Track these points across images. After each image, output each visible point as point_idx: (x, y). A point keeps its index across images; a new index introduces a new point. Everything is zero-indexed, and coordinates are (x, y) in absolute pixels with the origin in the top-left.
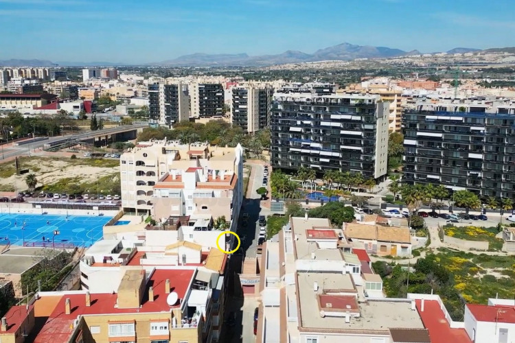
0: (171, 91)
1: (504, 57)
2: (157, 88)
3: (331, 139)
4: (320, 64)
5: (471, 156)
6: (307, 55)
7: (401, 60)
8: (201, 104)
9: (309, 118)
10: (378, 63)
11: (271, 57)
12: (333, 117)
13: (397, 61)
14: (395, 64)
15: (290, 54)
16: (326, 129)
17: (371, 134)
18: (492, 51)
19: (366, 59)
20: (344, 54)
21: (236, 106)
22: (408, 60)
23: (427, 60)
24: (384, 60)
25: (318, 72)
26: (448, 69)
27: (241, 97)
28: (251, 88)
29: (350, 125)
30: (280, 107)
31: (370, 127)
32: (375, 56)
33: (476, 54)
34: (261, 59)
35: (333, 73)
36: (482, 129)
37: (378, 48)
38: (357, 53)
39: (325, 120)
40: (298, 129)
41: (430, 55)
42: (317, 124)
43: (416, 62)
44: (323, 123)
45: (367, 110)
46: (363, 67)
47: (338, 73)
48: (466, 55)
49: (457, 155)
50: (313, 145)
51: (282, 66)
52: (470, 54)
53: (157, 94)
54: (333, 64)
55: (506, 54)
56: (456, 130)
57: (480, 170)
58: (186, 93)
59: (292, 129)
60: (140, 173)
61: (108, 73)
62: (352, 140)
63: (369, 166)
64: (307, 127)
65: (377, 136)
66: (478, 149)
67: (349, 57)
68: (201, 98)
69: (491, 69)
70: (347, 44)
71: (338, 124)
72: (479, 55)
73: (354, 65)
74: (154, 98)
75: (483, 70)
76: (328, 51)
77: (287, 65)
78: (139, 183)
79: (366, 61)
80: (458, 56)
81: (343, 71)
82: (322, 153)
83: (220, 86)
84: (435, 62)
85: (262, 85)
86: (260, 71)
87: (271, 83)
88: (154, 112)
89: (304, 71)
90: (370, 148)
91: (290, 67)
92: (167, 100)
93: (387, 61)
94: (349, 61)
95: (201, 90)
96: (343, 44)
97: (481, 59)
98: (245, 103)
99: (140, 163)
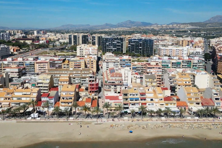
0: (75, 37)
1: (187, 26)
2: (71, 36)
3: (115, 46)
4: (118, 29)
5: (140, 47)
6: (114, 25)
7: (149, 27)
8: (82, 41)
9: (110, 41)
10: (140, 29)
11: (99, 26)
12: (115, 41)
13: (148, 28)
14: (147, 29)
15: (107, 25)
16: (114, 44)
17: (122, 44)
18: (183, 24)
19: (136, 27)
20: (128, 25)
21: (92, 41)
22: (152, 27)
23: (159, 27)
24: (143, 27)
25: (117, 32)
26: (165, 31)
27: (94, 38)
28: (96, 36)
29: (118, 42)
30: (104, 39)
31: (122, 43)
32: (140, 26)
33: (177, 25)
34: (95, 26)
35: (123, 32)
36: (141, 42)
37: (142, 22)
38: (133, 25)
39: (114, 42)
40: (108, 44)
41: (160, 26)
42: (112, 43)
43: (155, 28)
44: (113, 42)
45: (122, 40)
46: (134, 30)
47: (124, 32)
48: (174, 25)
49: (137, 48)
50: (111, 47)
51: (104, 30)
52: (175, 25)
53: (71, 38)
54: (123, 29)
55: (188, 25)
56: (137, 43)
57: (141, 50)
58: (79, 37)
59: (107, 44)
60: (80, 49)
61: (43, 32)
62: (119, 46)
63: (122, 51)
64: (110, 43)
65: (124, 45)
66: (141, 46)
67: (130, 26)
68: (82, 39)
69: (179, 31)
70: (130, 21)
71: (116, 43)
72: (178, 26)
73: (131, 29)
74: (70, 39)
75: (176, 31)
76: (122, 23)
77: (106, 29)
78: (80, 51)
79: (136, 28)
80: (171, 26)
81: (126, 32)
82: (113, 49)
83: (87, 36)
84: (162, 28)
85: (99, 35)
86: (95, 32)
87: (101, 35)
88: (70, 42)
89: (112, 32)
90: (122, 47)
91: (107, 30)
92: (74, 39)
93: (144, 28)
94: (129, 28)
95: (82, 37)
96: (128, 21)
97: (179, 27)
98: (95, 40)
99: (80, 48)
